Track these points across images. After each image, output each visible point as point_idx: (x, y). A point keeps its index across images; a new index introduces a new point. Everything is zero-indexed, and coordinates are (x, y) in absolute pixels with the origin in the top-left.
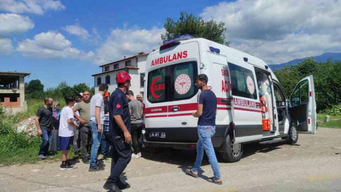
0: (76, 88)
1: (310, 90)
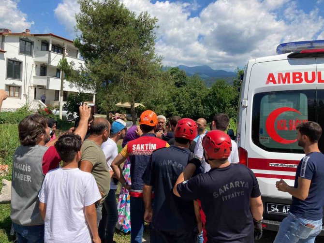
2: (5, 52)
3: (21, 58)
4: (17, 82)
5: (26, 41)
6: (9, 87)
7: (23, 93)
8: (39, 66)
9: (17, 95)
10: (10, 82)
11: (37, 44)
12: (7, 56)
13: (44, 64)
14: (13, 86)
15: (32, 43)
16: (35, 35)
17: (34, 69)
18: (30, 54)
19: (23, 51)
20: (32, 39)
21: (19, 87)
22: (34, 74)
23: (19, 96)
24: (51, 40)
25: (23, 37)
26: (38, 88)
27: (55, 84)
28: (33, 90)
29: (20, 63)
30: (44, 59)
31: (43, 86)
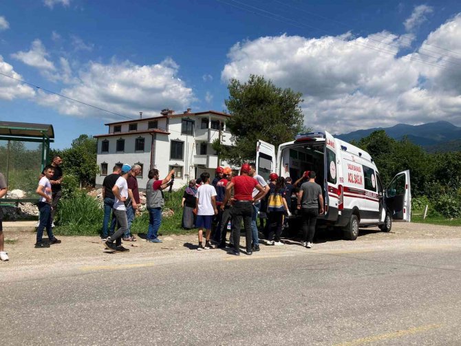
0: (71, 154)
1: (407, 183)
2: (169, 134)
3: (183, 138)
4: (180, 163)
5: (187, 121)
6: (172, 167)
7: (184, 174)
8: (199, 145)
9: (179, 175)
10: (173, 162)
11: (198, 123)
12: (171, 137)
13: (204, 142)
14: (176, 167)
15: (193, 122)
16: (196, 114)
17: (195, 148)
18: (191, 134)
19: (184, 132)
20: (193, 118)
21: (181, 167)
22: (195, 153)
23: (181, 176)
24: (210, 117)
25: (185, 117)
26: (198, 167)
27: (213, 162)
28: (193, 170)
29: (183, 143)
30: (203, 138)
31: (203, 166)
